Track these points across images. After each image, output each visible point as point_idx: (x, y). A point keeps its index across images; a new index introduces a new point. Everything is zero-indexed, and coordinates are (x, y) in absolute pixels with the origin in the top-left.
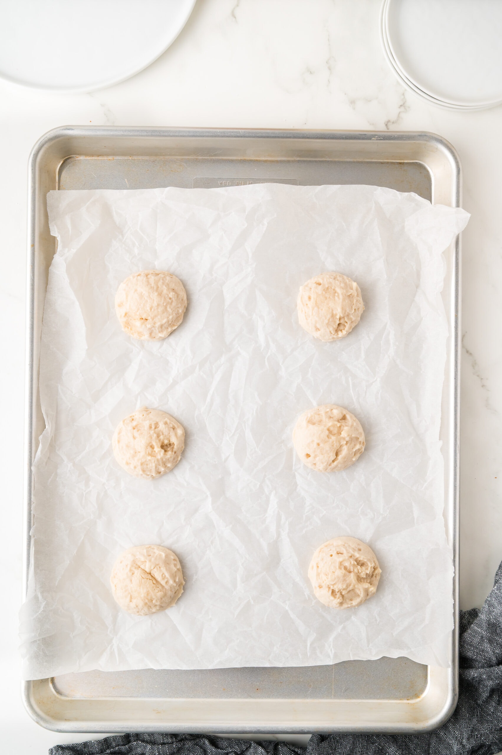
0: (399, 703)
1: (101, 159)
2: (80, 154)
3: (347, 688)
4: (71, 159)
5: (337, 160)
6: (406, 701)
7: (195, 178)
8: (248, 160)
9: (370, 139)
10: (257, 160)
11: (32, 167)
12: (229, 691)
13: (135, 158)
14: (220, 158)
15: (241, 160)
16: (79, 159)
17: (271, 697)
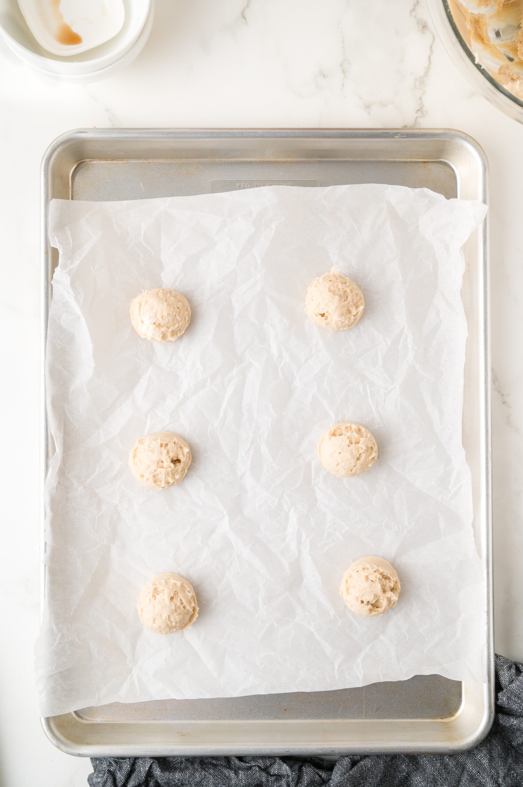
0: (433, 722)
1: (115, 163)
2: (94, 158)
3: (378, 708)
4: (85, 163)
5: (358, 159)
6: (439, 720)
7: (212, 181)
8: (266, 162)
9: (393, 137)
10: (276, 161)
11: (45, 171)
12: (256, 712)
13: (150, 161)
14: (238, 160)
15: (260, 161)
16: (92, 162)
17: (299, 718)
